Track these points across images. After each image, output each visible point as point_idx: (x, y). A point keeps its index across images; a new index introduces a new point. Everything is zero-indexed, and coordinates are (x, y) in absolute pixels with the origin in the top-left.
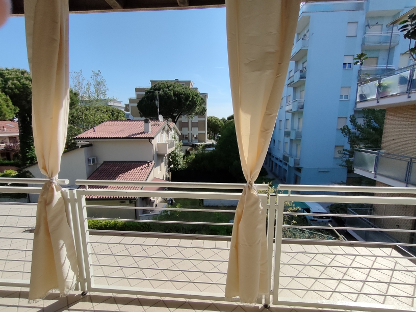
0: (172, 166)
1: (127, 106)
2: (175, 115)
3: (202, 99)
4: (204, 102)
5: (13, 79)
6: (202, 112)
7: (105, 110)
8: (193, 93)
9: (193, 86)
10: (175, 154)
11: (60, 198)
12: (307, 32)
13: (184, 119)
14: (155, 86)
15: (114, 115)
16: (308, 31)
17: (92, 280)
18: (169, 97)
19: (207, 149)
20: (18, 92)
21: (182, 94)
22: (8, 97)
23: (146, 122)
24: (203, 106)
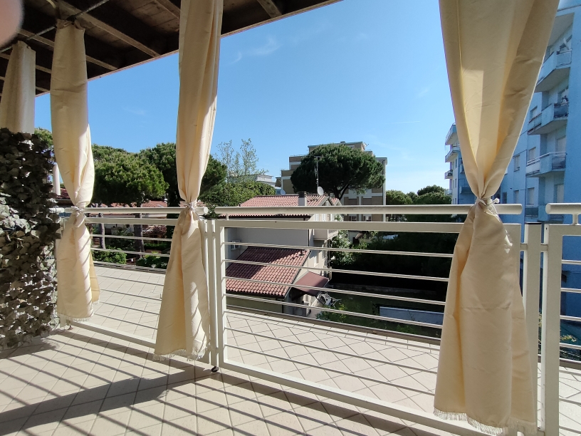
0: (333, 258)
1: (278, 179)
2: (339, 188)
3: (378, 164)
4: (381, 169)
5: (166, 154)
6: (379, 183)
7: (253, 186)
8: (365, 157)
9: (366, 148)
10: (338, 241)
11: (196, 229)
12: (567, 41)
13: (351, 194)
14: (314, 152)
15: (263, 191)
16: (570, 38)
17: (226, 350)
18: (331, 164)
19: (385, 237)
20: (170, 167)
21: (349, 159)
22: (161, 173)
23: (302, 196)
24: (379, 174)
